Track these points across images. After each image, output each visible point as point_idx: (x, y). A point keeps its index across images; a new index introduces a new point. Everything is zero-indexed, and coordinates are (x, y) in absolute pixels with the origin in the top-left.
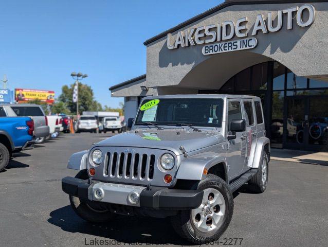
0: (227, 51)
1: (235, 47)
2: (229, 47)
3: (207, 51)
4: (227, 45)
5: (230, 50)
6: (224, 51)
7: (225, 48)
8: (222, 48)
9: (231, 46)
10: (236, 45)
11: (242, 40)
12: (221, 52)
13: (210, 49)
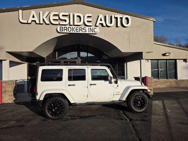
0: (79, 32)
1: (85, 31)
2: (80, 30)
3: (61, 30)
4: (78, 29)
5: (81, 32)
6: (76, 32)
7: (77, 31)
8: (75, 29)
9: (81, 30)
10: (86, 30)
11: (90, 27)
12: (73, 32)
13: (64, 29)
